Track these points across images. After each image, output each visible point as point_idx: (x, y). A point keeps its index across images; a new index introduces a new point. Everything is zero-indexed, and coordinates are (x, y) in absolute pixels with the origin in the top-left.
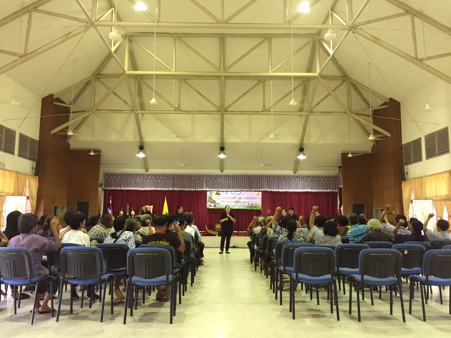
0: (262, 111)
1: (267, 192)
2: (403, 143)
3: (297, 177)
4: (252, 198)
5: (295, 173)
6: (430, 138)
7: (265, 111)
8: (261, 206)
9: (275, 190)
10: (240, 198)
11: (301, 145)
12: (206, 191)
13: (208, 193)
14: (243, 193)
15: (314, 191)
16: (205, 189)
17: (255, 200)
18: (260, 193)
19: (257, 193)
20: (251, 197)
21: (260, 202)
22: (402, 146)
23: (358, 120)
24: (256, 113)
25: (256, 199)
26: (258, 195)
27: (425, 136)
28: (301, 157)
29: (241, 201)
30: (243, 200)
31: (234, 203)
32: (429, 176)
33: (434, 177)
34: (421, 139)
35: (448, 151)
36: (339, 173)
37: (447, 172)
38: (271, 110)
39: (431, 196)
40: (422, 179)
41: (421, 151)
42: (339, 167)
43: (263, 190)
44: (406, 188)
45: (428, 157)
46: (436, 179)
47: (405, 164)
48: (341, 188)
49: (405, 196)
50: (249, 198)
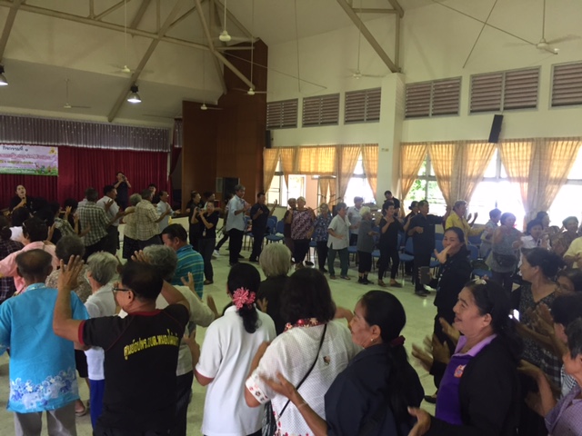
0: (89, 18)
1: (66, 147)
2: (268, 101)
3: (114, 127)
4: (42, 157)
5: (110, 121)
6: (311, 103)
7: (93, 19)
8: (57, 170)
9: (79, 146)
10: (21, 156)
11: (134, 82)
14: (24, 147)
15: (148, 150)
17: (48, 161)
18: (56, 150)
19: (50, 148)
20: (40, 154)
21: (56, 163)
22: (266, 104)
23: (217, 58)
24: (77, 18)
25: (49, 158)
26: (53, 151)
27: (304, 99)
28: (134, 101)
29: (23, 160)
30: (27, 160)
31: (11, 165)
32: (306, 147)
33: (314, 150)
34: (297, 100)
35: (336, 123)
36: (175, 127)
37: (333, 146)
38: (103, 19)
39: (307, 170)
40: (296, 150)
41: (296, 115)
42: (176, 119)
43: (60, 144)
44: (270, 157)
45: (305, 125)
46: (317, 153)
47: (269, 127)
48: (180, 149)
49: (268, 166)
50: (38, 156)
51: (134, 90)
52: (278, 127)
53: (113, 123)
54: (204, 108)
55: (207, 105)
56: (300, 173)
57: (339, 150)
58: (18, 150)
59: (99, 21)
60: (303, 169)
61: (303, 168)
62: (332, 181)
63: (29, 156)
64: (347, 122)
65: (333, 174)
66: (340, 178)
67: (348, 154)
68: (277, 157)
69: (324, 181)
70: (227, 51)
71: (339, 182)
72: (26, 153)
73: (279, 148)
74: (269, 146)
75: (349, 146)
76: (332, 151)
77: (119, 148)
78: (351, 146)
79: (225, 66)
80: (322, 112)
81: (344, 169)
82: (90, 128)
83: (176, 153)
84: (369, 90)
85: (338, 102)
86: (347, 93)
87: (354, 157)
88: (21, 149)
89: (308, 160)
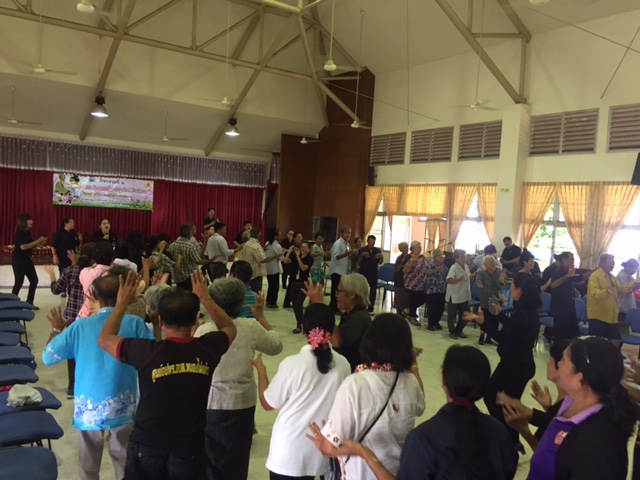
0: (191, 48)
1: (162, 181)
2: (373, 135)
3: (210, 161)
4: (138, 191)
5: (207, 155)
6: (421, 137)
7: (195, 49)
8: (152, 204)
9: (175, 180)
10: (117, 189)
11: (233, 115)
12: (52, 173)
13: (56, 176)
14: (121, 180)
15: (243, 185)
16: (48, 169)
17: (143, 195)
18: (152, 184)
19: (146, 182)
20: (136, 188)
21: (151, 197)
22: (371, 137)
23: (320, 89)
24: (179, 49)
25: (144, 192)
26: (148, 185)
27: (413, 132)
28: (232, 134)
29: (118, 194)
30: (123, 194)
31: (107, 198)
32: (414, 185)
33: (422, 189)
34: (405, 134)
35: (448, 159)
36: (272, 163)
37: (444, 185)
38: (205, 50)
39: (414, 211)
40: (402, 188)
41: (404, 151)
42: (274, 154)
43: (156, 178)
44: (372, 196)
45: (414, 161)
46: (425, 192)
47: (373, 163)
48: (276, 185)
49: (370, 206)
50: (134, 190)
51: (233, 122)
52: (383, 163)
53: (209, 157)
54: (304, 141)
55: (307, 139)
56: (406, 214)
57: (451, 189)
58: (114, 182)
59: (201, 51)
60: (409, 210)
61: (409, 208)
62: (442, 224)
63: (125, 190)
64: (462, 158)
65: (443, 216)
66: (450, 220)
67: (461, 194)
68: (380, 196)
69: (432, 223)
70: (330, 81)
71: (450, 225)
72: (122, 186)
73: (383, 186)
74: (372, 184)
75: (462, 185)
76: (443, 190)
77: (215, 183)
78: (465, 185)
79: (328, 97)
80: (433, 147)
81: (457, 211)
82: (186, 161)
83: (272, 189)
84: (488, 123)
85: (451, 136)
86: (462, 127)
87: (468, 197)
88: (118, 182)
89: (415, 200)
